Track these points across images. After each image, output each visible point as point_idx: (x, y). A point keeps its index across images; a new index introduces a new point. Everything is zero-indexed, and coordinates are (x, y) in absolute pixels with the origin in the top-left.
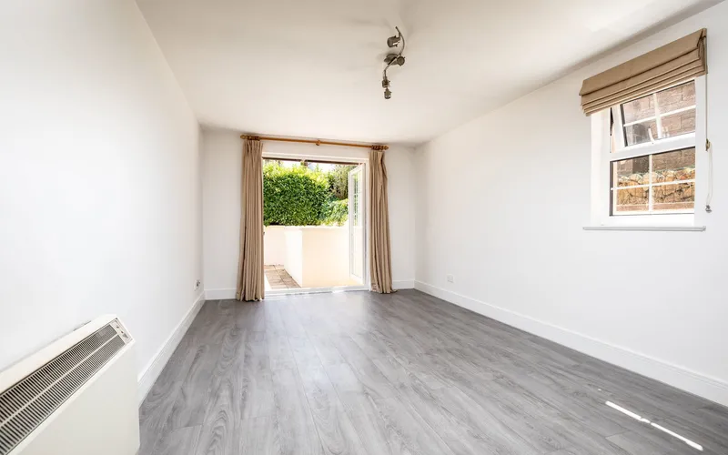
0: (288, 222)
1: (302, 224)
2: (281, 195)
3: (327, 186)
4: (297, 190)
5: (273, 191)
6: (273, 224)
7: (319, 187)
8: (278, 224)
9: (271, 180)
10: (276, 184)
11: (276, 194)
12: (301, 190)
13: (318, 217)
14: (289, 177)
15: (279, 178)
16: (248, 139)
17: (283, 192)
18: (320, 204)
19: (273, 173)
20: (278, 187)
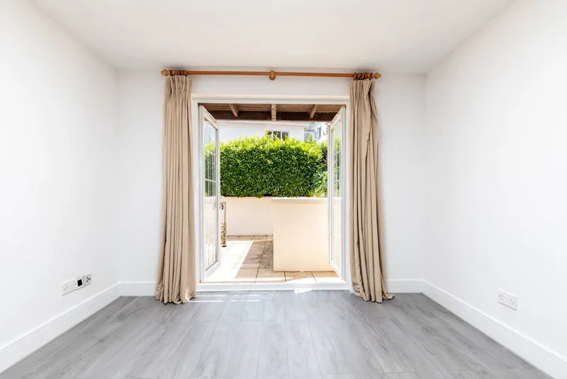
0: (280, 194)
1: (294, 195)
2: (274, 167)
3: (320, 157)
4: (289, 162)
5: (266, 163)
6: (267, 195)
7: (312, 158)
8: (270, 195)
9: (264, 153)
10: (269, 157)
11: (269, 167)
12: (293, 161)
13: (310, 189)
14: (281, 149)
15: (272, 151)
16: (172, 75)
17: (276, 164)
18: (312, 176)
19: (266, 146)
20: (269, 159)
